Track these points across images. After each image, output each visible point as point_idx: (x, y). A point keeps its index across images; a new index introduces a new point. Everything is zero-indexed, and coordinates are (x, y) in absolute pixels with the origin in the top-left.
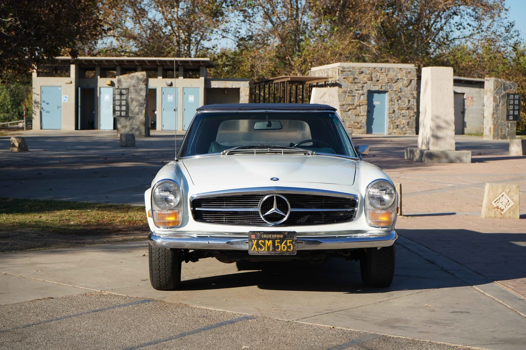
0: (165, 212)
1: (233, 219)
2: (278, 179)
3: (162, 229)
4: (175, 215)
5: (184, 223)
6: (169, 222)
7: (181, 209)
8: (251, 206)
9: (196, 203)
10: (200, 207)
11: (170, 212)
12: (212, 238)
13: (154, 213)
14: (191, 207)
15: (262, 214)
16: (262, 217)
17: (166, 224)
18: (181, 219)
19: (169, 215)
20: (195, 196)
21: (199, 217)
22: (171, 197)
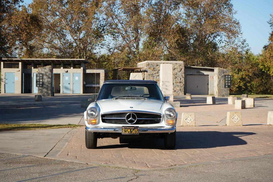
0: (92, 119)
1: (116, 122)
2: (133, 108)
3: (91, 125)
4: (95, 120)
5: (99, 123)
6: (93, 123)
7: (98, 118)
8: (123, 117)
9: (103, 116)
10: (104, 117)
11: (93, 119)
12: (108, 128)
13: (88, 120)
14: (101, 117)
15: (127, 120)
16: (127, 121)
17: (92, 124)
18: (97, 122)
19: (93, 120)
20: (103, 114)
21: (104, 121)
22: (94, 114)
